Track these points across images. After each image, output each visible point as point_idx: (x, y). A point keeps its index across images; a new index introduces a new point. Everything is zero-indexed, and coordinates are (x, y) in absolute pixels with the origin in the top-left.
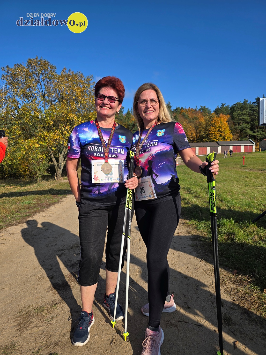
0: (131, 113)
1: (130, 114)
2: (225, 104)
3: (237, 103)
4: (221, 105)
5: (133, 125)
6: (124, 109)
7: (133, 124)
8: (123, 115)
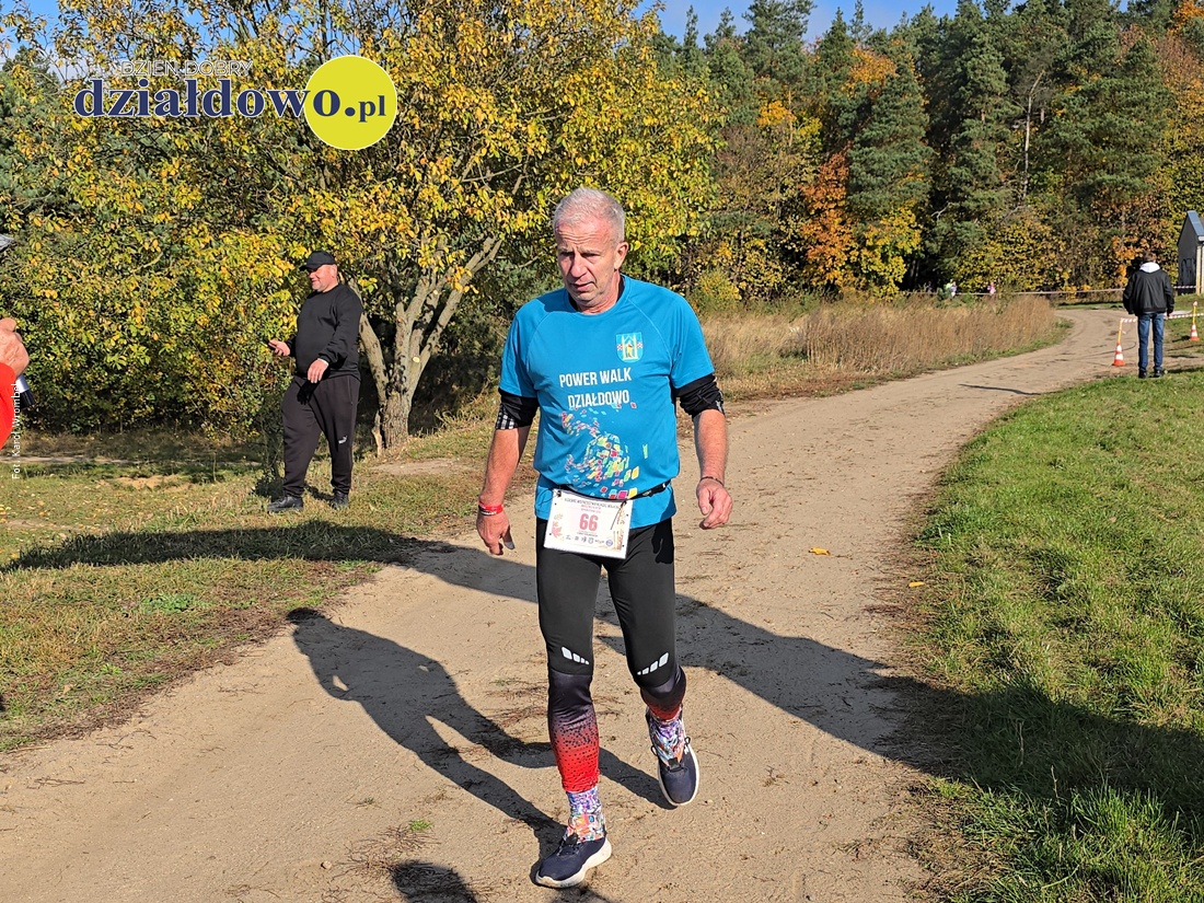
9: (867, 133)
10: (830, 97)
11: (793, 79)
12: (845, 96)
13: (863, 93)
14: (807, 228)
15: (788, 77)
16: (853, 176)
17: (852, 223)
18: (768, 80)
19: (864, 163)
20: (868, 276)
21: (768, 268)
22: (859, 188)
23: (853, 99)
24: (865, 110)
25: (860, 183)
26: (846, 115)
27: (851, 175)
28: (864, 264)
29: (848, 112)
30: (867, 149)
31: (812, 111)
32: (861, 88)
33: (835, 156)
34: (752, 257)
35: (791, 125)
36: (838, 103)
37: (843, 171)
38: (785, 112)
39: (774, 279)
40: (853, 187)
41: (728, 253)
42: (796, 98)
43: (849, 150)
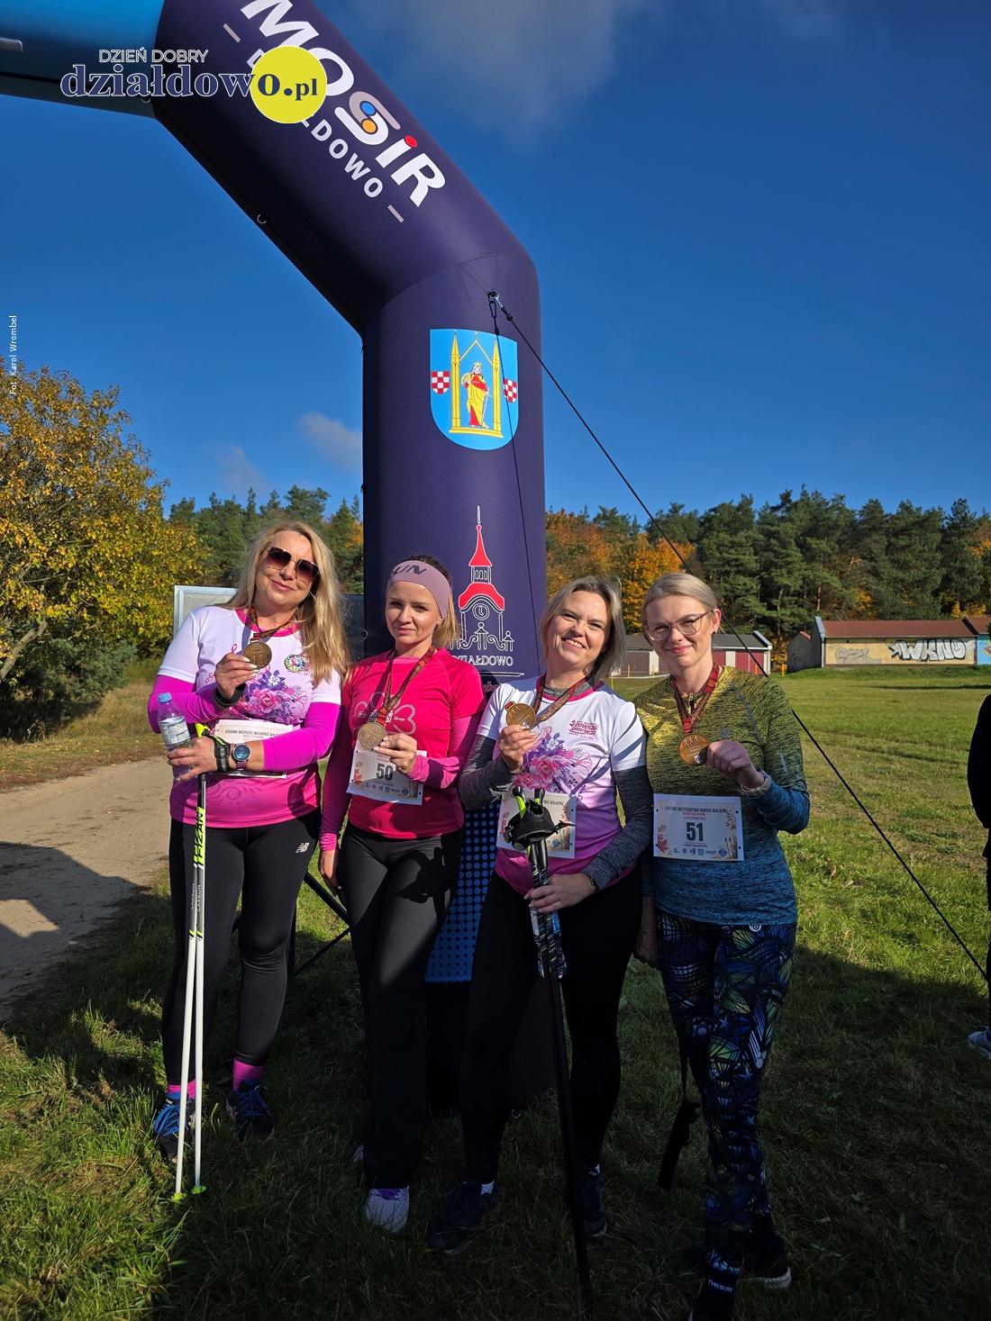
0: (353, 513)
1: (348, 519)
2: (682, 507)
3: (720, 507)
4: (671, 507)
5: (354, 560)
6: (329, 499)
7: (357, 557)
8: (323, 520)
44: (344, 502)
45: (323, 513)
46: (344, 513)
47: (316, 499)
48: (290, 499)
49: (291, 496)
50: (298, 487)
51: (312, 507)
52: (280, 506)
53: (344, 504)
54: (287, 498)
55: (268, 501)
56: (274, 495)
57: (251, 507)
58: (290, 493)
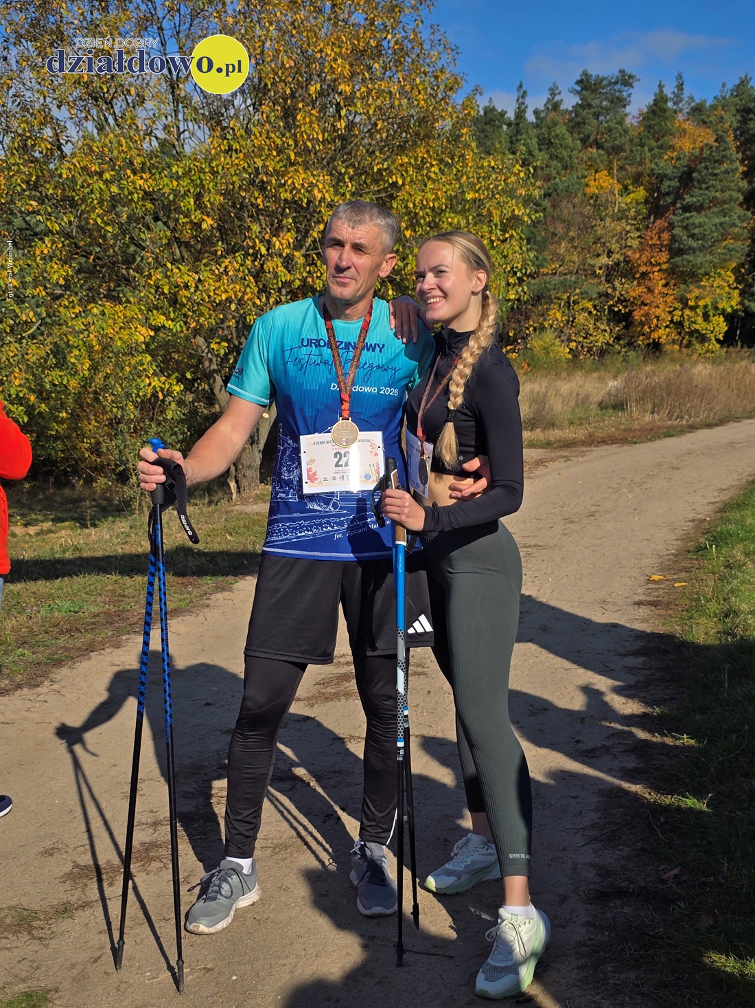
0: (675, 103)
1: (668, 114)
5: (680, 179)
6: (634, 84)
7: (683, 173)
8: (628, 121)
9: (688, 199)
10: (653, 166)
11: (617, 149)
12: (666, 164)
13: (685, 162)
14: (633, 290)
15: (613, 148)
16: (676, 241)
17: (675, 285)
18: (595, 150)
19: (686, 228)
20: (691, 333)
21: (597, 328)
22: (680, 252)
23: (675, 167)
24: (687, 179)
25: (682, 246)
26: (667, 183)
27: (674, 239)
28: (686, 324)
29: (670, 179)
30: (688, 215)
31: (637, 179)
32: (682, 156)
33: (658, 222)
34: (581, 318)
35: (616, 192)
36: (660, 172)
37: (666, 236)
38: (611, 181)
39: (601, 338)
40: (676, 250)
41: (559, 315)
42: (621, 168)
43: (672, 216)
44: (661, 86)
45: (628, 110)
46: (661, 104)
47: (617, 87)
48: (578, 93)
49: (579, 89)
50: (590, 72)
51: (612, 102)
52: (562, 107)
53: (661, 91)
54: (572, 91)
55: (545, 100)
56: (553, 91)
57: (520, 114)
58: (578, 82)
